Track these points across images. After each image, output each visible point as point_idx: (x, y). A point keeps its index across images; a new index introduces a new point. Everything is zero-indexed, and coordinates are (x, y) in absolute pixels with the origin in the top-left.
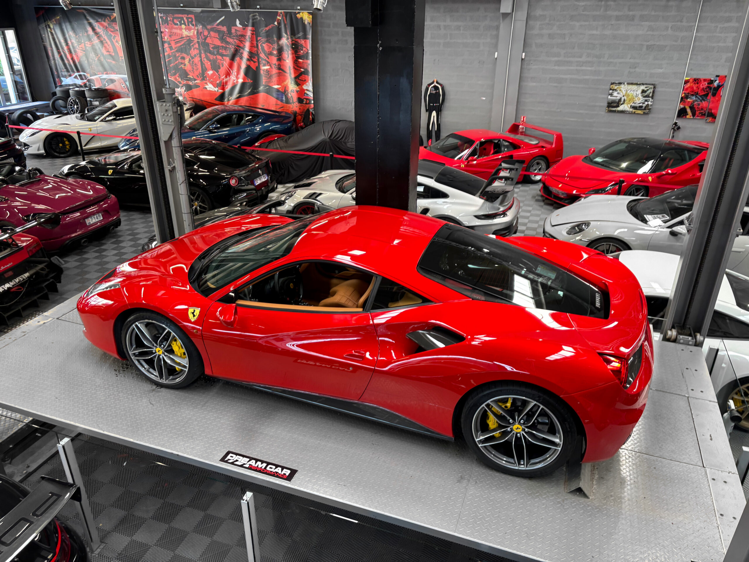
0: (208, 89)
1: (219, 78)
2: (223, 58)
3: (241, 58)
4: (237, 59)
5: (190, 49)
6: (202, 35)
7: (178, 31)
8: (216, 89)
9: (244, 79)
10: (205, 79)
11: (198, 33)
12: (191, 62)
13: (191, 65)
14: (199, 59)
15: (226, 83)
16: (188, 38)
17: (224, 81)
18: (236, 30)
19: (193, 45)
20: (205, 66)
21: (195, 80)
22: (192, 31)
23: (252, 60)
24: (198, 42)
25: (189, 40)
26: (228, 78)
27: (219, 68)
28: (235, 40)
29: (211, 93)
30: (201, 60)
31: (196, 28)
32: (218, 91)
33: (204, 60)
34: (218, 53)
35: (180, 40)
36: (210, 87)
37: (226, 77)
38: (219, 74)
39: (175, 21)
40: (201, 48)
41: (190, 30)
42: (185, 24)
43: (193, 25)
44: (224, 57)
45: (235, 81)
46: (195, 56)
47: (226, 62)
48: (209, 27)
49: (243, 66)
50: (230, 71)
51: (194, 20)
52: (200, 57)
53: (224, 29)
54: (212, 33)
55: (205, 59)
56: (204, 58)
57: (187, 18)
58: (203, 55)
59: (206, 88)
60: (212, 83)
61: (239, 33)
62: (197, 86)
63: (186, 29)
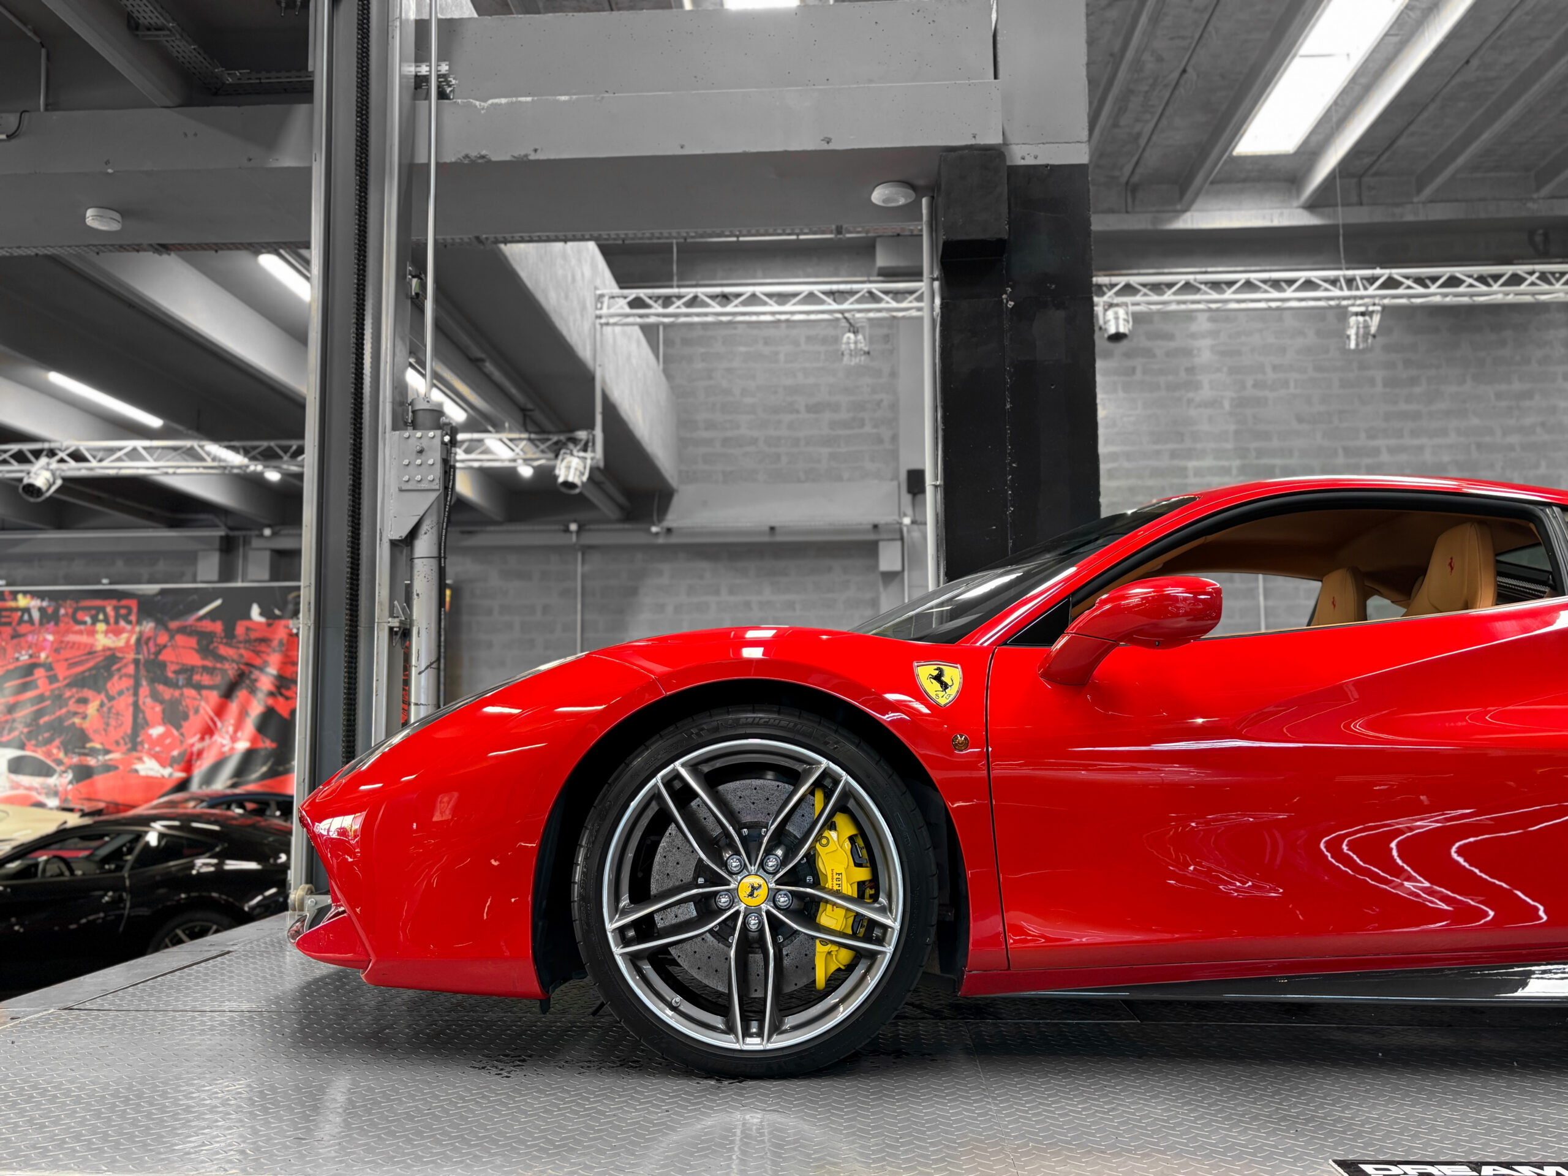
0: (142, 773)
1: (182, 742)
2: (200, 694)
3: (253, 691)
4: (241, 694)
5: (110, 676)
6: (151, 644)
7: (84, 639)
8: (166, 772)
9: (253, 741)
10: (139, 748)
11: (138, 641)
12: (105, 709)
13: (103, 717)
14: (131, 700)
15: (200, 754)
16: (108, 653)
17: (195, 749)
18: (248, 629)
19: (119, 670)
20: (144, 718)
21: (107, 752)
22: (125, 636)
23: (281, 694)
24: (136, 662)
25: (111, 658)
26: (207, 741)
27: (186, 717)
28: (243, 651)
29: (151, 785)
30: (136, 705)
31: (138, 629)
32: (171, 775)
33: (144, 703)
34: (190, 683)
35: (84, 658)
36: (149, 767)
37: (202, 739)
38: (182, 734)
39: (80, 615)
40: (143, 672)
41: (117, 633)
42: (106, 620)
43: (129, 622)
44: (204, 692)
45: (226, 749)
46: (121, 693)
47: (207, 702)
48: (174, 625)
49: (256, 709)
50: (215, 723)
51: (135, 610)
52: (136, 694)
53: (218, 627)
54: (180, 639)
55: (149, 701)
56: (146, 697)
57: (116, 609)
58: (145, 688)
59: (136, 771)
60: (156, 757)
61: (253, 635)
62: (108, 768)
63: (106, 633)
